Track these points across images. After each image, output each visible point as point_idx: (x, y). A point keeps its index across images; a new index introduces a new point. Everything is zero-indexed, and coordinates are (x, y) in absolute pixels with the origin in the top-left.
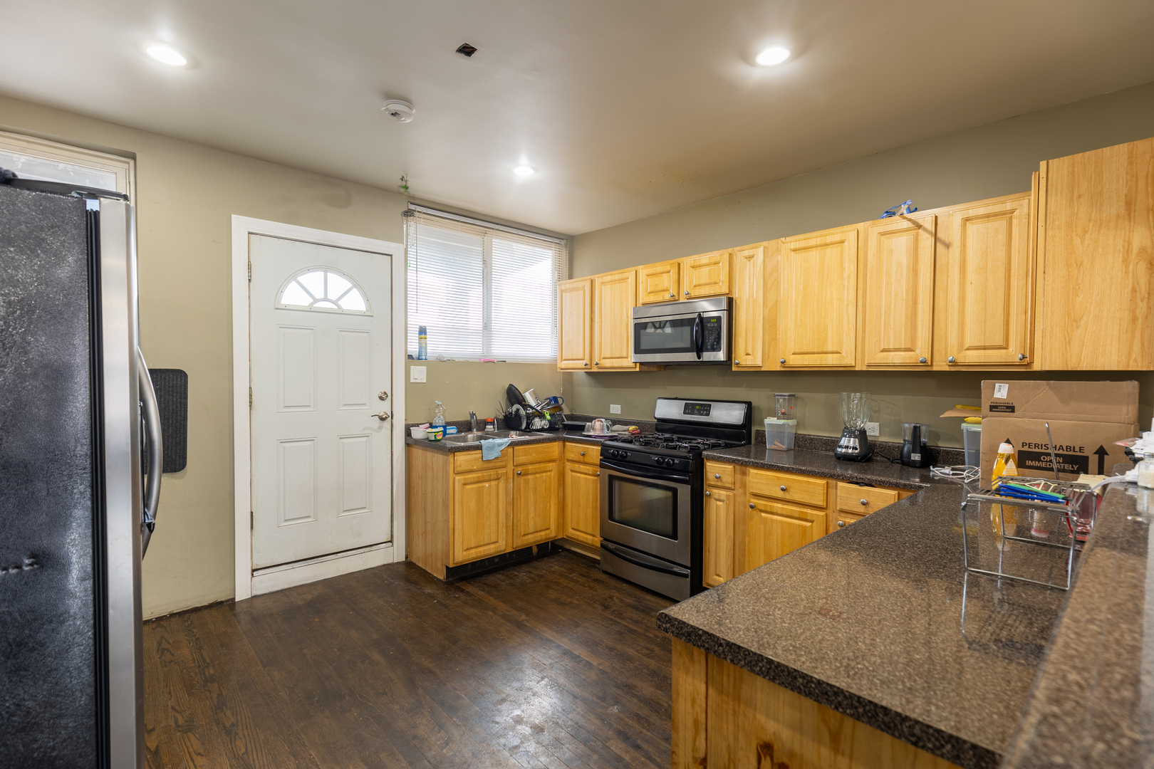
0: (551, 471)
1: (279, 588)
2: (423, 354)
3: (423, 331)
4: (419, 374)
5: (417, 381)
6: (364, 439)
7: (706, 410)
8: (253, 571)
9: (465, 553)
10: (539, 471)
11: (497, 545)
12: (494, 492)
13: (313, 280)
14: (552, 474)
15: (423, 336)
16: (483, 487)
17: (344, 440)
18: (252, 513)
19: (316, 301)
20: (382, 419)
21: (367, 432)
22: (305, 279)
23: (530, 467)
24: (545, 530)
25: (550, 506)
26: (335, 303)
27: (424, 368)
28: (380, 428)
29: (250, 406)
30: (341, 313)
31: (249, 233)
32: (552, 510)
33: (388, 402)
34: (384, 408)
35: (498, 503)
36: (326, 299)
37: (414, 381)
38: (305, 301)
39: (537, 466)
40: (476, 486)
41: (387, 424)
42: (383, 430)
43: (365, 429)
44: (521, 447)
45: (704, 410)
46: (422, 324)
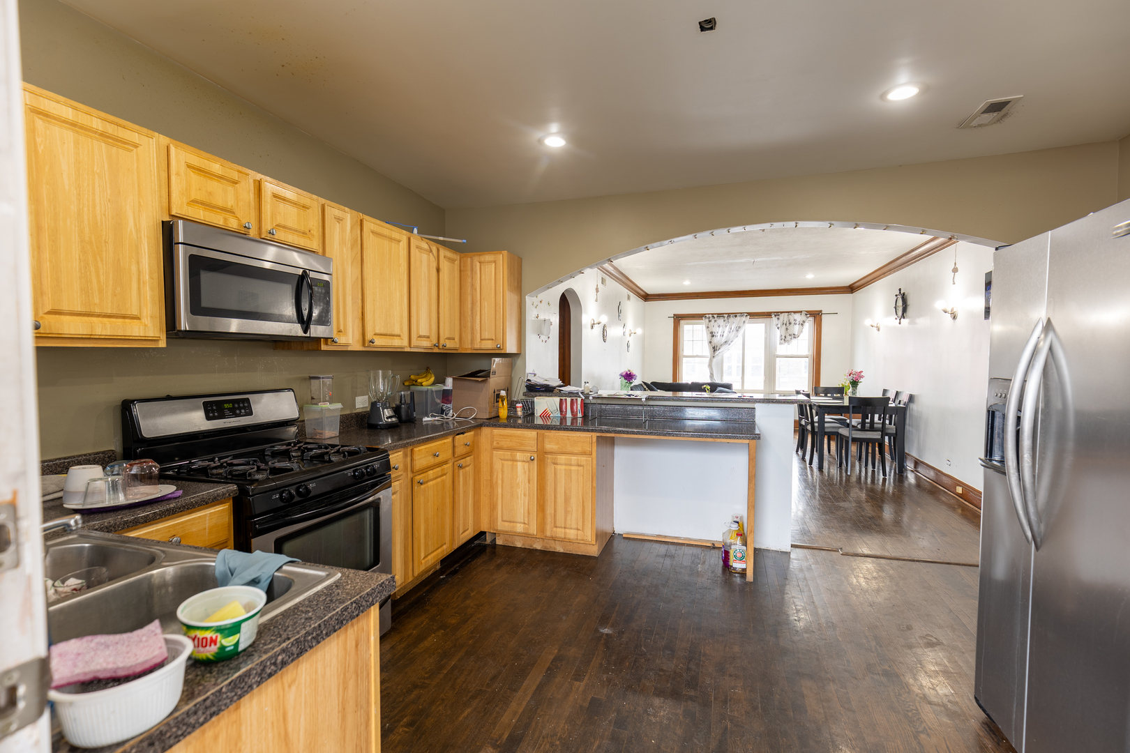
7: (244, 408)
45: (240, 409)
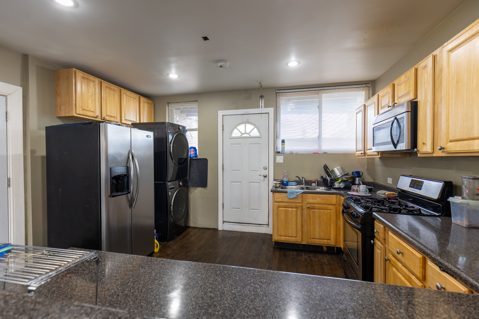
0: (331, 210)
1: (230, 230)
2: (283, 151)
3: (283, 141)
4: (280, 159)
5: (279, 162)
6: (258, 184)
7: (421, 186)
8: (224, 222)
9: (279, 237)
10: (322, 208)
11: (296, 238)
12: (294, 214)
13: (241, 128)
14: (332, 212)
15: (283, 144)
16: (288, 210)
17: (251, 183)
18: (223, 203)
19: (242, 134)
20: (265, 177)
21: (259, 181)
22: (239, 127)
23: (316, 205)
24: (327, 240)
25: (330, 228)
26: (248, 134)
27: (282, 157)
28: (264, 180)
29: (223, 170)
30: (251, 137)
31: (223, 115)
32: (332, 230)
33: (267, 170)
34: (265, 173)
35: (297, 219)
36: (246, 133)
37: (278, 162)
38: (239, 135)
39: (320, 205)
40: (284, 209)
41: (266, 179)
42: (265, 181)
43: (258, 180)
44: (310, 195)
46: (283, 139)
